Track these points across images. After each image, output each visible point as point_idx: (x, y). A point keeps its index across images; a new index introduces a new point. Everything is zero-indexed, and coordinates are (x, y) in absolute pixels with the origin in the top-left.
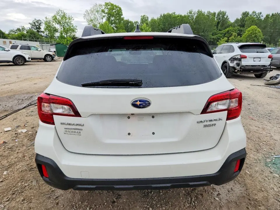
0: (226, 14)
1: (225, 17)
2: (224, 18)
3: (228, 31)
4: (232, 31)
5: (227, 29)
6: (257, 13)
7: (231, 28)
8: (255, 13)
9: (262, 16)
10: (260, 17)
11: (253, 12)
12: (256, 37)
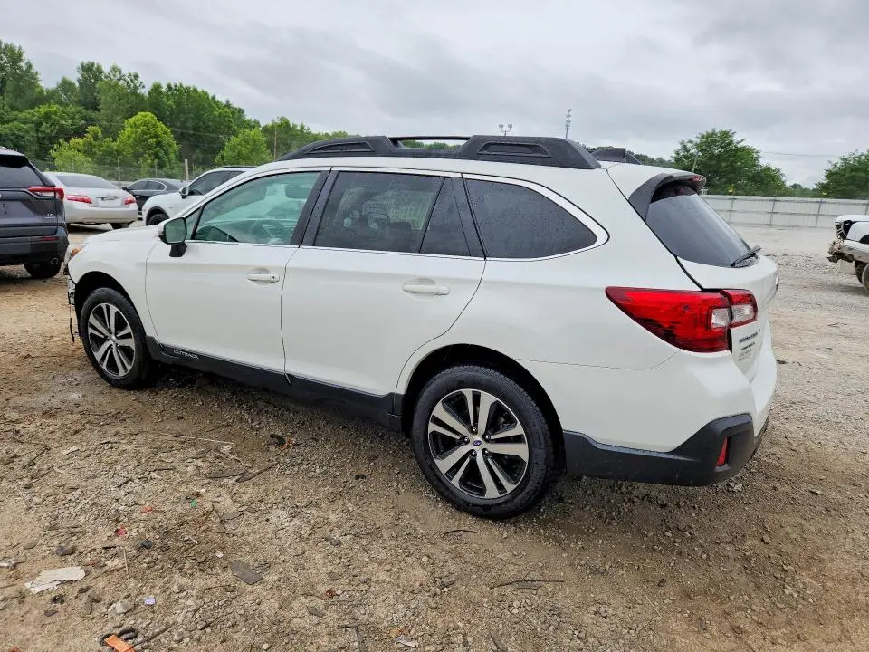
0: (24, 56)
1: (23, 65)
2: (20, 68)
3: (47, 116)
4: (62, 118)
5: (43, 109)
6: (125, 72)
7: (55, 108)
8: (120, 72)
9: (143, 87)
10: (136, 88)
11: (115, 69)
12: (161, 147)
